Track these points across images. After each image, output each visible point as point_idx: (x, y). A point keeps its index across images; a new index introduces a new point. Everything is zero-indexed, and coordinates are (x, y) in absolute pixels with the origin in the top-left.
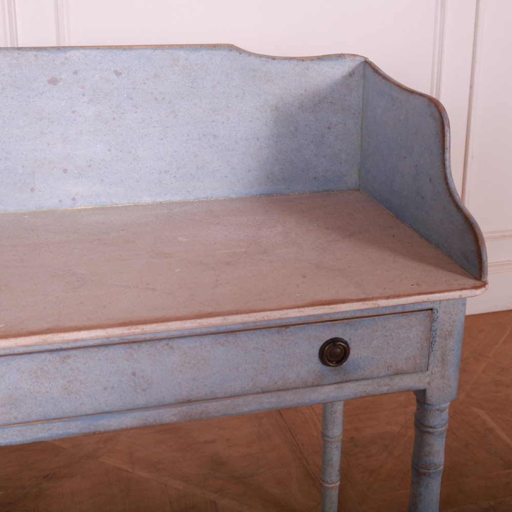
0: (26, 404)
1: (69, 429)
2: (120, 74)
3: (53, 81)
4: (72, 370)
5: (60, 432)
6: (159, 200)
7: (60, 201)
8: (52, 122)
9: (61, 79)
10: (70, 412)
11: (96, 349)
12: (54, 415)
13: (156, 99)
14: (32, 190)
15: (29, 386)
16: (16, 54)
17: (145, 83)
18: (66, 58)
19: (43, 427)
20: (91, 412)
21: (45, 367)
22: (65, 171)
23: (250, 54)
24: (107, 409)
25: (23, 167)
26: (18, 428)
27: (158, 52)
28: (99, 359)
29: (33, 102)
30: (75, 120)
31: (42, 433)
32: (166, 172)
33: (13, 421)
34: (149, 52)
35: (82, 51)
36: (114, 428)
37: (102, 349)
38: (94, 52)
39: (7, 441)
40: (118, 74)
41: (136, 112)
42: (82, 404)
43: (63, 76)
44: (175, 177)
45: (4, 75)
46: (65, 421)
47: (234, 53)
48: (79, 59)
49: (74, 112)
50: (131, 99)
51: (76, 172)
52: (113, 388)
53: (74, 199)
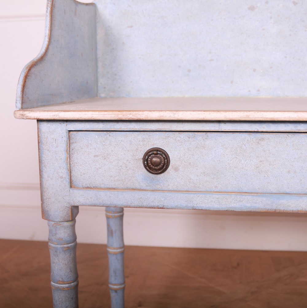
0: (225, 176)
1: (256, 203)
2: (297, 3)
3: (252, 8)
4: (264, 151)
5: (249, 205)
7: (249, 91)
8: (249, 36)
9: (257, 7)
10: (259, 188)
11: (285, 135)
12: (245, 190)
14: (232, 82)
15: (229, 161)
19: (236, 198)
20: (275, 191)
21: (244, 146)
22: (255, 70)
24: (288, 191)
25: (227, 66)
26: (217, 196)
28: (287, 145)
29: (238, 22)
30: (264, 35)
31: (234, 203)
33: (214, 189)
36: (292, 209)
37: (290, 135)
39: (207, 206)
41: (306, 31)
42: (269, 183)
43: (259, 5)
46: (253, 196)
49: (263, 29)
50: (303, 21)
51: (261, 71)
52: (295, 172)
53: (258, 91)
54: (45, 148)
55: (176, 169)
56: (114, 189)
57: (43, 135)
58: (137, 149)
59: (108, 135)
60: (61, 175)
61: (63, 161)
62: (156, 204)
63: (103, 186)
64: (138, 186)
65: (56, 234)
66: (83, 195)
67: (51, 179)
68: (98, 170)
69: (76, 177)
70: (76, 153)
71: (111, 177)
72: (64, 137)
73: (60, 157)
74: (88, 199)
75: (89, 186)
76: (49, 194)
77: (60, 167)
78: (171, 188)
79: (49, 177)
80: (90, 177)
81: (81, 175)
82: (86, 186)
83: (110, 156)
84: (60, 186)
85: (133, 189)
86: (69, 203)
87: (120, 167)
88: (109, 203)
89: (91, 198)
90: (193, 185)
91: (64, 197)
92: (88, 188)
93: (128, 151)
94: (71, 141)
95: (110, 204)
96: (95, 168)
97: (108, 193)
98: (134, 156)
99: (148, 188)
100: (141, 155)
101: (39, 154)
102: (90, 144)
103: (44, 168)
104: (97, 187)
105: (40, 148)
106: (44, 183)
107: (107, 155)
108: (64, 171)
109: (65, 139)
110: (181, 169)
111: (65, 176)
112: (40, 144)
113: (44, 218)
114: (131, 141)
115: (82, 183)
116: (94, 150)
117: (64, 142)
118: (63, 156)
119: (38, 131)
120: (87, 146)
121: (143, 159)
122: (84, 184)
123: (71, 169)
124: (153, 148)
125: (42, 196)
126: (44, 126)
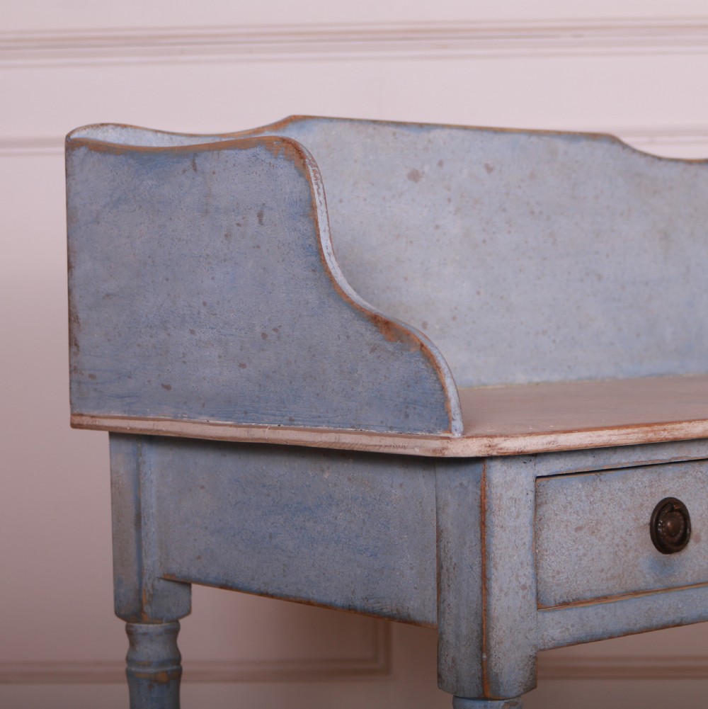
3: (415, 176)
6: (536, 379)
8: (411, 242)
9: (423, 173)
13: (532, 213)
16: (370, 130)
17: (520, 187)
18: (430, 141)
23: (634, 151)
27: (534, 139)
29: (390, 207)
30: (438, 241)
32: (544, 332)
34: (523, 138)
35: (448, 131)
38: (461, 134)
40: (489, 169)
41: (509, 232)
43: (426, 169)
44: (554, 341)
45: (356, 161)
47: (616, 147)
48: (444, 143)
49: (437, 227)
50: (504, 210)
51: (437, 327)
54: (496, 523)
55: (698, 540)
56: (605, 597)
57: (493, 491)
58: (642, 505)
59: (598, 480)
60: (523, 581)
61: (527, 547)
62: (671, 617)
63: (588, 595)
64: (642, 585)
66: (560, 623)
67: (506, 595)
68: (581, 560)
69: (545, 582)
70: (545, 526)
72: (530, 493)
73: (522, 539)
74: (568, 629)
75: (566, 599)
76: (502, 632)
77: (522, 563)
78: (689, 579)
79: (501, 590)
80: (568, 578)
81: (554, 577)
82: (561, 601)
83: (601, 525)
84: (521, 607)
85: (636, 593)
86: (535, 646)
87: (617, 549)
88: (601, 630)
89: (573, 626)
91: (527, 634)
92: (565, 604)
93: (629, 510)
94: (539, 501)
95: (603, 632)
96: (577, 556)
97: (601, 609)
98: (636, 519)
99: (658, 586)
100: (646, 517)
101: (483, 539)
102: (570, 503)
103: (493, 570)
104: (578, 599)
105: (488, 523)
106: (493, 607)
107: (597, 524)
108: (529, 571)
109: (531, 496)
110: (704, 538)
111: (529, 582)
112: (487, 514)
113: (489, 695)
114: (632, 489)
115: (556, 593)
116: (575, 516)
117: (530, 504)
118: (528, 537)
119: (483, 485)
120: (565, 507)
121: (651, 524)
122: (558, 597)
123: (536, 566)
124: (666, 499)
125: (488, 639)
126: (497, 472)
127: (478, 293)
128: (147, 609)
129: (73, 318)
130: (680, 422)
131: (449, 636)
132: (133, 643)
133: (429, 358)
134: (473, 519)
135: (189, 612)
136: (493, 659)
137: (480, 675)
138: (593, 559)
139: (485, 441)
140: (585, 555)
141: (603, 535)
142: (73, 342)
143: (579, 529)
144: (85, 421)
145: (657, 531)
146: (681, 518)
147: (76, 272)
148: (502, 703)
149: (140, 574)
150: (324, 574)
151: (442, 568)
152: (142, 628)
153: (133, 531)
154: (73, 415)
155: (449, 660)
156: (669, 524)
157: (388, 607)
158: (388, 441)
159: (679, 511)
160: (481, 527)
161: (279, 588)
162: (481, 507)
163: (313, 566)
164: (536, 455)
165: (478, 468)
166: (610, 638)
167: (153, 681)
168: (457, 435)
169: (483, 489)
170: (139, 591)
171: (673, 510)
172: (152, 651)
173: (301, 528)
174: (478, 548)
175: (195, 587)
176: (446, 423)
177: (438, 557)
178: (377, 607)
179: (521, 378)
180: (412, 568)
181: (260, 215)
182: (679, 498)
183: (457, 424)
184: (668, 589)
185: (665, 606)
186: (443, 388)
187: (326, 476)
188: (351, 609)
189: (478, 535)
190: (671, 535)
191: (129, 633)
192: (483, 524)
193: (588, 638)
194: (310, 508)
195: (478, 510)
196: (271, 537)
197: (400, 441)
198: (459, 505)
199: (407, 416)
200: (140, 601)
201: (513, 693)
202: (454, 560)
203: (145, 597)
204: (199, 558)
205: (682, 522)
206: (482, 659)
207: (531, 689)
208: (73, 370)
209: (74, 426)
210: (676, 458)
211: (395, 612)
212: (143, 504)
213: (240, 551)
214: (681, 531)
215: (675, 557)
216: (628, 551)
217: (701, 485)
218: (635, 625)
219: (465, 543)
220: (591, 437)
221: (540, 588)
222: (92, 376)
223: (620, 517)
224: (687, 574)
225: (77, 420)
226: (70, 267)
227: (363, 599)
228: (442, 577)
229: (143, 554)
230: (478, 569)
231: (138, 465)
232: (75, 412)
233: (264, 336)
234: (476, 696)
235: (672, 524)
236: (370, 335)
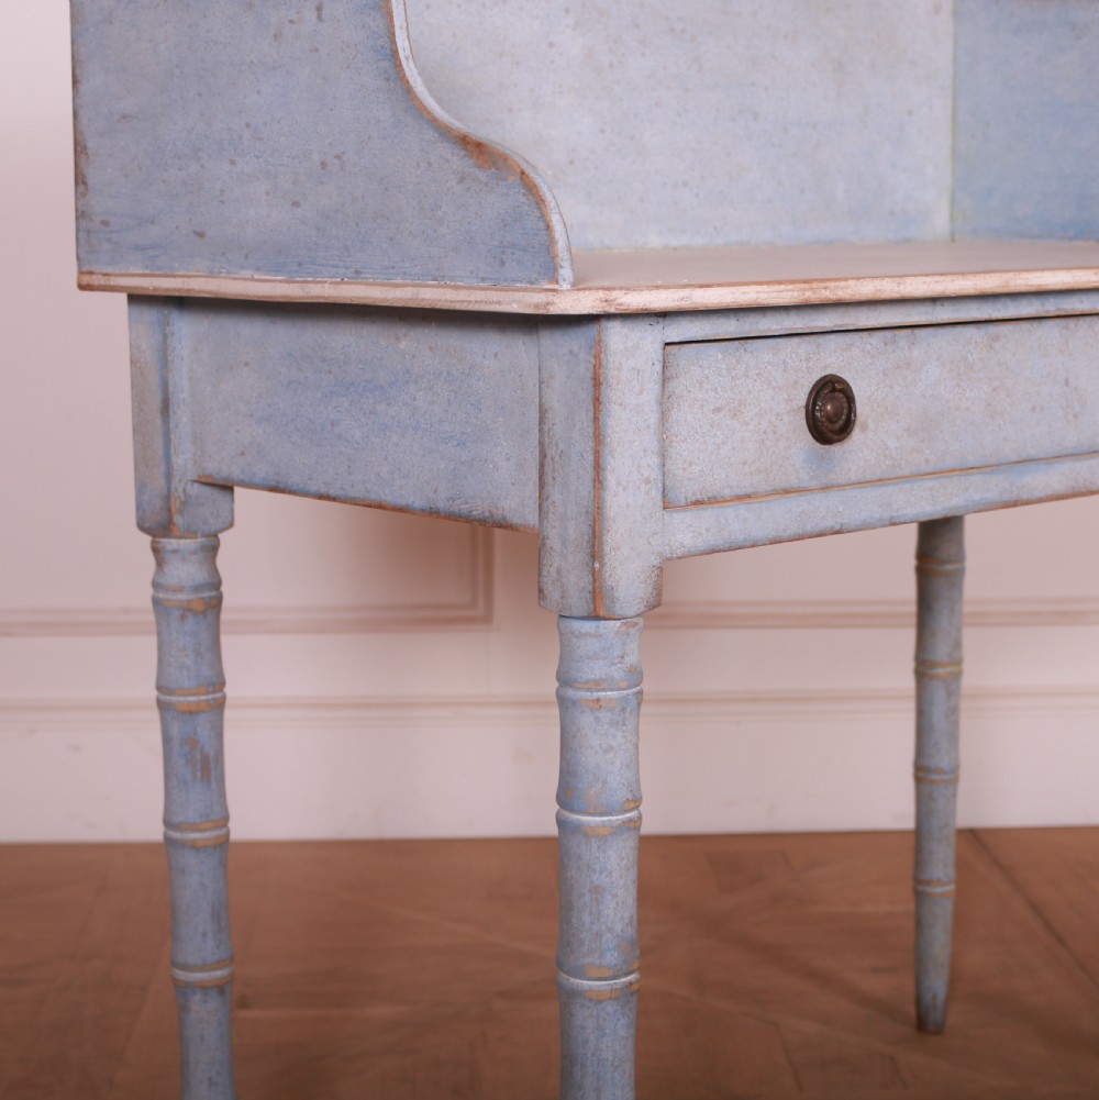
0: (941, 431)
4: (1000, 365)
6: (674, 243)
8: (518, 63)
10: (991, 455)
11: (1028, 325)
12: (972, 460)
13: (673, 30)
15: (948, 394)
20: (1014, 458)
21: (970, 355)
24: (1033, 453)
26: (930, 484)
28: (1031, 347)
32: (685, 184)
33: (925, 468)
41: (643, 55)
42: (1006, 438)
44: (697, 195)
46: (984, 474)
52: (1042, 408)
54: (614, 399)
55: (864, 429)
56: (749, 496)
57: (611, 360)
58: (796, 383)
59: (743, 350)
60: (646, 473)
61: (652, 431)
62: (830, 523)
63: (727, 493)
64: (794, 482)
65: (622, 657)
66: (692, 526)
67: (624, 490)
68: (719, 449)
69: (674, 475)
70: (675, 405)
71: (745, 463)
72: (656, 363)
73: (646, 420)
74: (701, 534)
75: (699, 497)
76: (618, 536)
77: (645, 451)
78: (853, 477)
80: (702, 470)
81: (685, 469)
82: (694, 499)
83: (745, 406)
84: (643, 505)
85: (787, 492)
86: (660, 554)
87: (764, 436)
88: (742, 537)
89: (707, 530)
90: (890, 463)
91: (651, 540)
92: (698, 503)
93: (780, 389)
94: (668, 374)
95: (745, 539)
96: (714, 444)
97: (742, 510)
98: (789, 400)
99: (814, 484)
100: (802, 398)
101: (596, 419)
102: (707, 378)
103: (609, 458)
104: (715, 498)
105: (603, 399)
106: (608, 504)
107: (740, 404)
108: (654, 460)
109: (658, 367)
110: (872, 425)
111: (655, 474)
112: (603, 387)
113: (602, 612)
114: (785, 363)
115: (686, 490)
116: (713, 394)
117: (657, 377)
118: (653, 419)
119: (597, 351)
120: (701, 383)
121: (807, 407)
122: (689, 495)
123: (663, 455)
124: (825, 377)
125: (601, 544)
126: (615, 334)
127: (602, 131)
128: (178, 520)
129: (80, 148)
130: (846, 279)
131: (553, 541)
132: (160, 564)
133: (530, 188)
134: (585, 395)
135: (231, 525)
136: (607, 568)
137: (590, 588)
138: (734, 448)
139: (601, 294)
140: (724, 443)
141: (746, 419)
142: (80, 180)
143: (717, 410)
144: (96, 280)
145: (814, 416)
146: (844, 400)
147: (83, 88)
148: (618, 623)
149: (169, 476)
150: (399, 470)
151: (546, 456)
152: (171, 543)
153: (159, 421)
154: (81, 273)
155: (553, 571)
156: (829, 408)
157: (479, 508)
158: (479, 295)
159: (841, 391)
160: (594, 404)
161: (343, 489)
162: (594, 379)
163: (386, 459)
164: (664, 315)
165: (591, 331)
166: (753, 546)
167: (186, 610)
168: (565, 286)
169: (597, 357)
170: (167, 498)
171: (834, 390)
172: (186, 572)
173: (371, 413)
174: (591, 430)
175: (237, 490)
176: (551, 271)
177: (541, 444)
178: (464, 509)
179: (655, 241)
180: (508, 459)
181: (319, 9)
182: (842, 376)
183: (566, 273)
184: (826, 488)
185: (823, 509)
186: (548, 227)
187: (403, 345)
188: (433, 513)
189: (591, 415)
190: (831, 421)
191: (156, 550)
192: (597, 400)
193: (727, 545)
194: (382, 387)
195: (591, 383)
196: (333, 424)
197: (494, 296)
198: (568, 378)
199: (503, 263)
200: (169, 510)
201: (631, 612)
202: (561, 446)
203: (175, 505)
204: (243, 454)
205: (846, 405)
206: (593, 568)
207: (655, 607)
208: (80, 215)
209: (82, 287)
210: (840, 326)
211: (487, 514)
212: (171, 388)
213: (294, 444)
214: (844, 417)
215: (835, 448)
216: (778, 440)
217: (870, 361)
218: (785, 530)
219: (575, 425)
220: (733, 293)
221: (667, 483)
222: (105, 223)
223: (768, 398)
224: (849, 470)
225: (86, 280)
226: (75, 82)
227: (448, 500)
228: (546, 468)
229: (172, 451)
230: (590, 458)
231: (165, 337)
232: (84, 269)
233: (324, 165)
234: (586, 614)
235: (833, 406)
236: (457, 160)
